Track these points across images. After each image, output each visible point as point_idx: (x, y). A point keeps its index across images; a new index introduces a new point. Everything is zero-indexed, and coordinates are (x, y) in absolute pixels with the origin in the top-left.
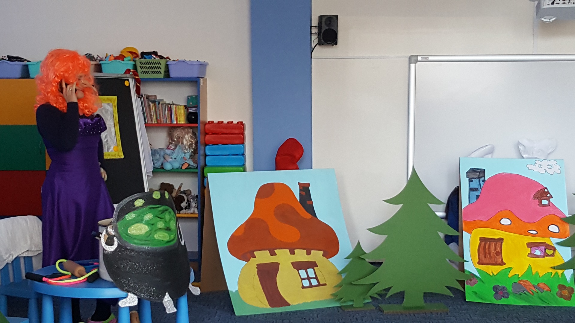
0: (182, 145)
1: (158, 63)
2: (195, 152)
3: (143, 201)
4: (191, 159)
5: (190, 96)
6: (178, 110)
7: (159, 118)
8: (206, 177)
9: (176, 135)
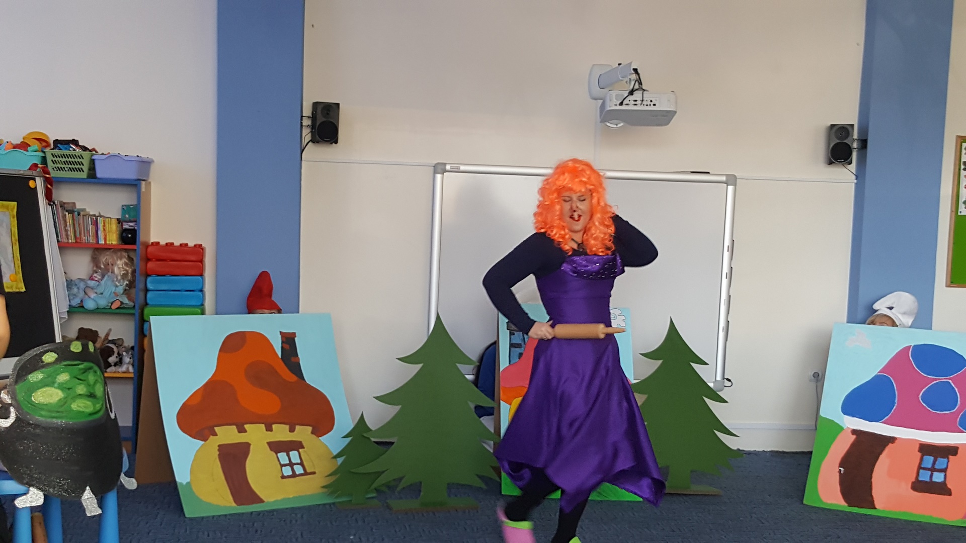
0: (113, 274)
1: (79, 156)
2: (131, 285)
3: (56, 356)
4: (126, 294)
5: (125, 205)
6: (107, 225)
7: (78, 235)
8: (148, 321)
9: (104, 260)
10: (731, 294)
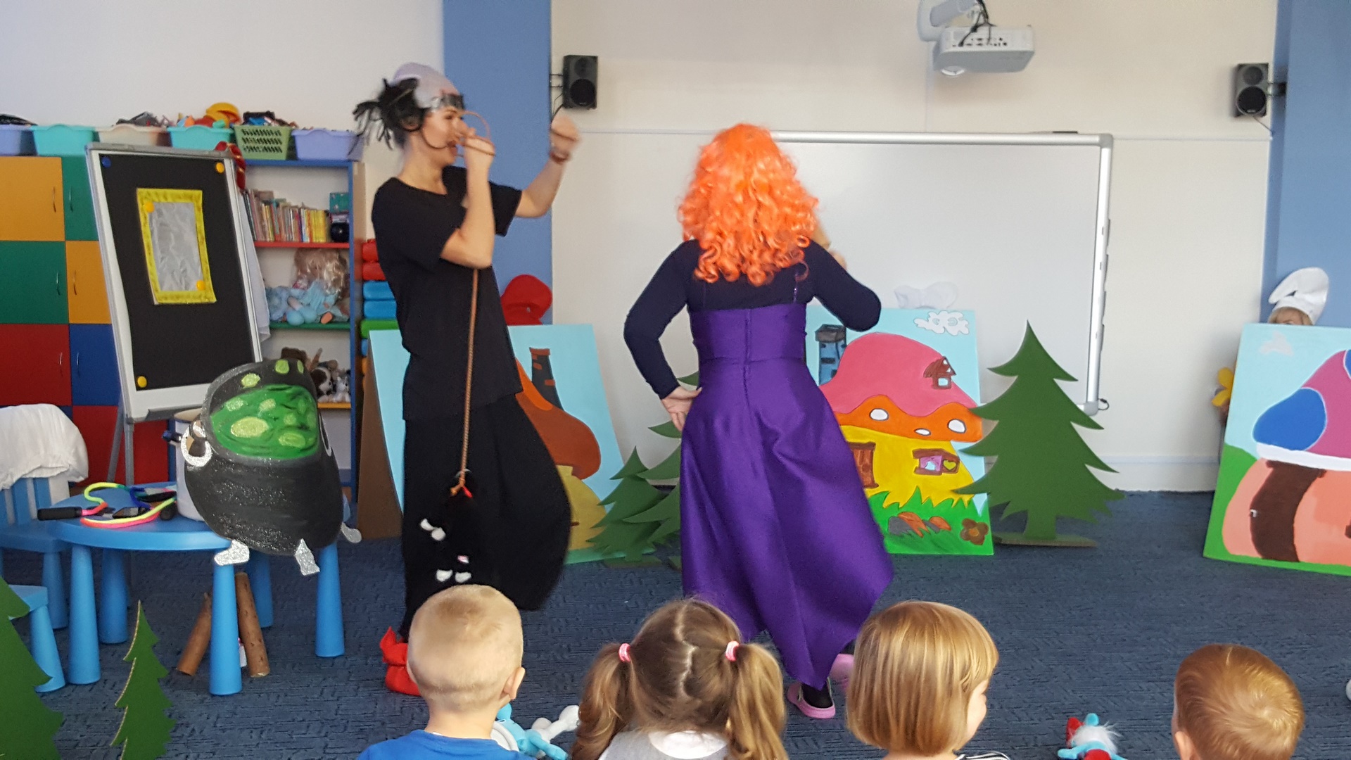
0: (321, 280)
1: (275, 132)
2: (344, 293)
3: (258, 377)
4: (338, 305)
5: (335, 194)
6: (313, 219)
7: (277, 231)
9: (310, 262)
10: (1106, 289)
